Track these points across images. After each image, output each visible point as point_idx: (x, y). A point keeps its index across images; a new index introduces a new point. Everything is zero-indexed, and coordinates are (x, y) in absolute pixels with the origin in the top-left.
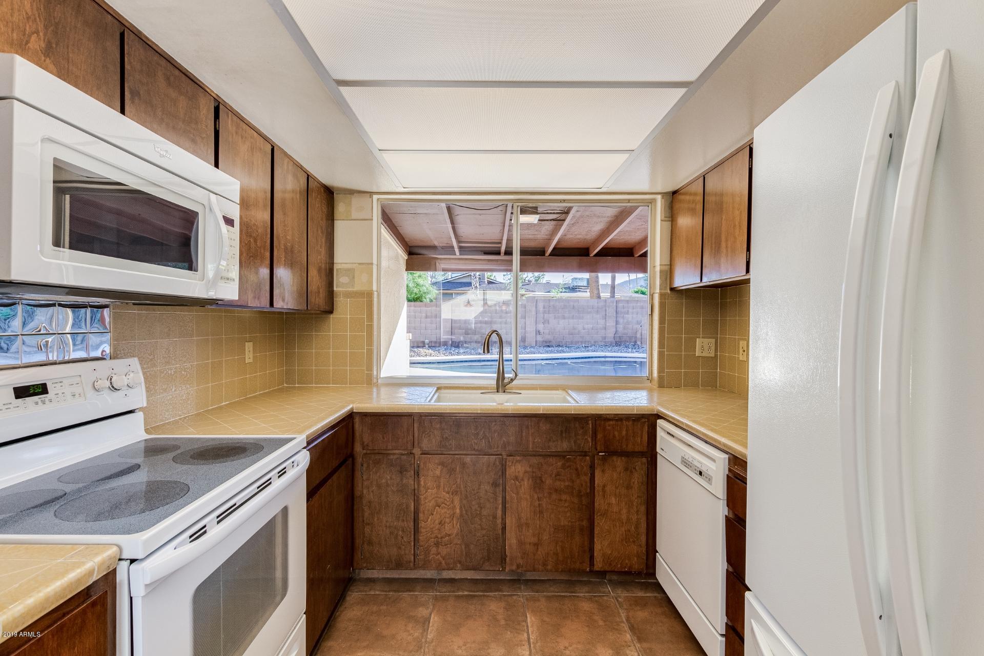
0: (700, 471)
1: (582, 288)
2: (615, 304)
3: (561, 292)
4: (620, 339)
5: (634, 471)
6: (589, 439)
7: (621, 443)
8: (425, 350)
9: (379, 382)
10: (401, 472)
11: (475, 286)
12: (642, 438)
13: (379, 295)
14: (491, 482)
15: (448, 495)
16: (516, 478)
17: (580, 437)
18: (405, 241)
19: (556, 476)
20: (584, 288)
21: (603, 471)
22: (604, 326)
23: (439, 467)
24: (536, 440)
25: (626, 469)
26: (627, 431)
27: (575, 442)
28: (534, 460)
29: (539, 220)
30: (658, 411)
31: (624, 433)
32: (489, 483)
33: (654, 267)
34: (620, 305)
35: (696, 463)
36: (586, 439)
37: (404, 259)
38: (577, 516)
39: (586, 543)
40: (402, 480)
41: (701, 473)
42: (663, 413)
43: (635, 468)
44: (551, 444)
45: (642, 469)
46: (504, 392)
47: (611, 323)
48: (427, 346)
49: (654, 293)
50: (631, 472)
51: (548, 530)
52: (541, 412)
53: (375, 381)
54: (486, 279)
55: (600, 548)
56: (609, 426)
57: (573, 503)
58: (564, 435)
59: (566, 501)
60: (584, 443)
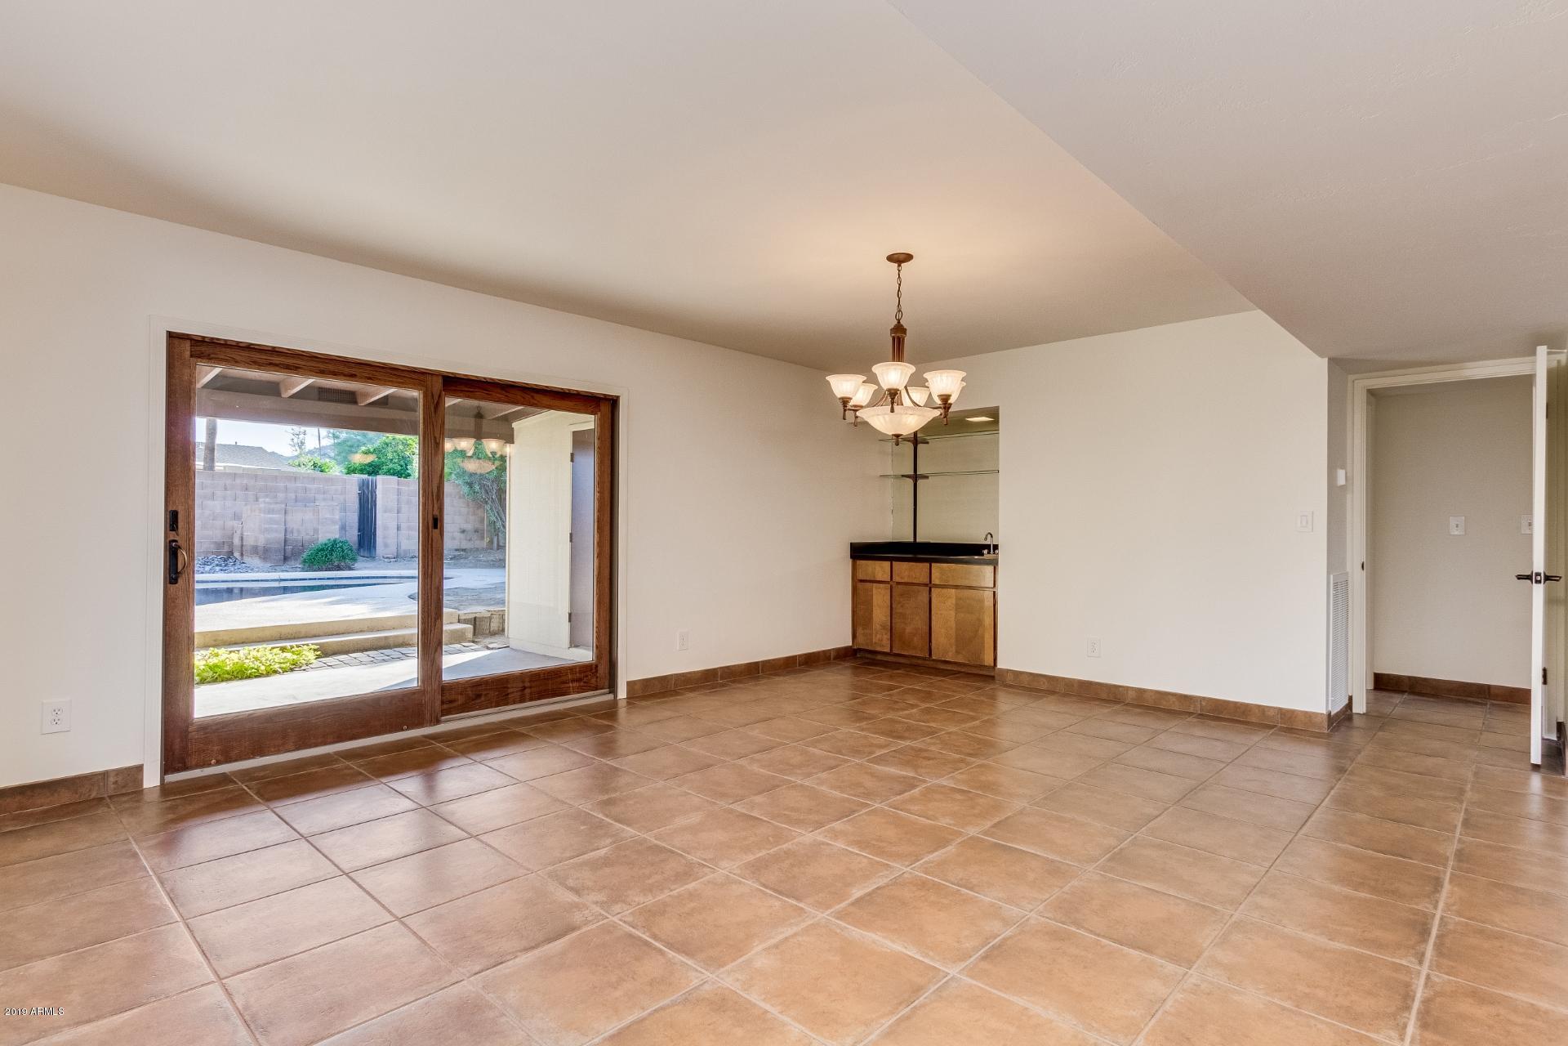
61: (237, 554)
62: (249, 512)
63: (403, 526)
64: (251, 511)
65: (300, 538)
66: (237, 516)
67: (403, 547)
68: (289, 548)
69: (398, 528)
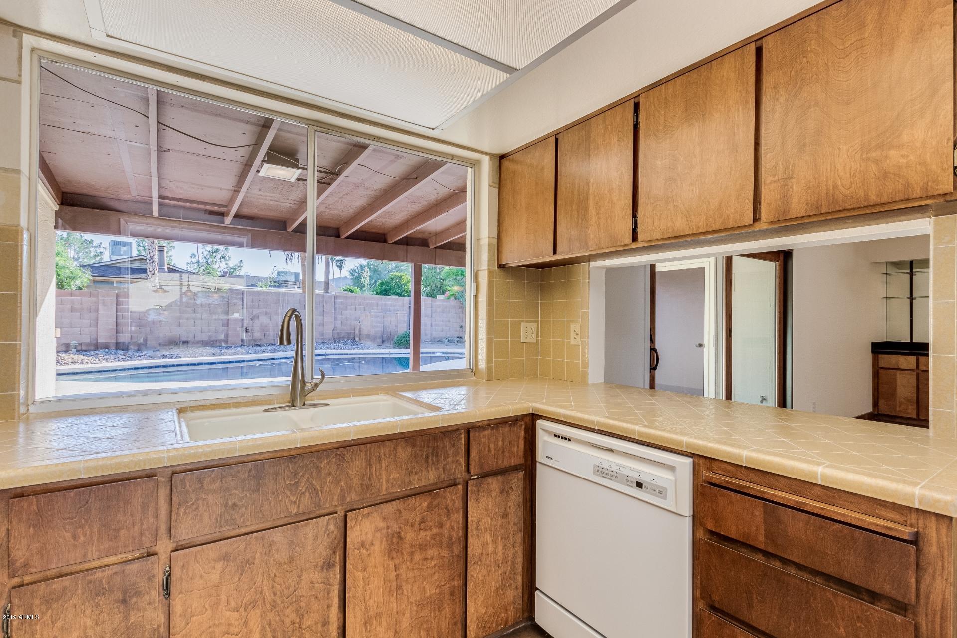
0: (637, 482)
1: (289, 283)
2: (333, 299)
3: (270, 286)
4: (339, 336)
5: (510, 491)
6: (461, 459)
7: (497, 459)
8: (72, 356)
9: (31, 411)
10: (124, 601)
11: (152, 272)
12: (518, 447)
13: (32, 239)
14: (320, 564)
15: (236, 615)
16: (363, 544)
17: (450, 459)
18: (55, 180)
19: (419, 525)
20: (291, 283)
21: (477, 501)
22: (322, 322)
23: (219, 566)
24: (392, 476)
25: (502, 491)
26: (503, 440)
27: (444, 468)
28: (389, 508)
29: (298, 179)
30: (536, 409)
31: (500, 443)
32: (316, 566)
33: (479, 239)
34: (339, 301)
35: (626, 472)
36: (457, 460)
37: (52, 210)
38: (447, 576)
39: (457, 610)
40: (126, 618)
41: (639, 485)
42: (539, 410)
43: (511, 488)
44: (412, 477)
45: (519, 487)
46: (304, 405)
47: (329, 319)
48: (74, 350)
49: (478, 270)
50: (508, 493)
51: (408, 612)
52: (399, 431)
53: (23, 409)
54: (166, 266)
55: (473, 610)
56: (484, 436)
57: (442, 557)
58: (430, 460)
59: (432, 558)
60: (456, 467)
61: (357, 339)
62: (364, 317)
63: (433, 324)
64: (366, 316)
65: (389, 331)
66: (357, 319)
67: (433, 336)
68: (385, 336)
69: (431, 326)
